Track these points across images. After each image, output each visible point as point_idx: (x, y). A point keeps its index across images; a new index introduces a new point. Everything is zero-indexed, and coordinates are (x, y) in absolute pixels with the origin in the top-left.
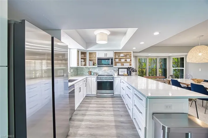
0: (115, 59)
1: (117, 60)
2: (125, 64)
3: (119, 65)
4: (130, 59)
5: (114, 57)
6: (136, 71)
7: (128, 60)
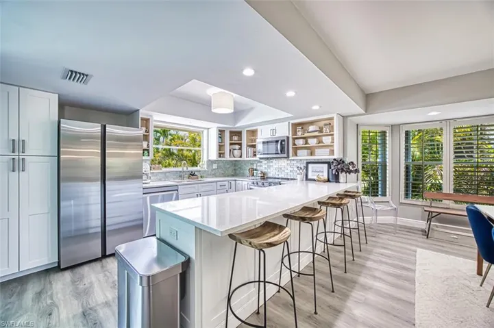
0: (294, 139)
1: (300, 143)
2: (317, 151)
3: (303, 155)
4: (330, 137)
5: (290, 136)
6: (357, 171)
7: (327, 140)
